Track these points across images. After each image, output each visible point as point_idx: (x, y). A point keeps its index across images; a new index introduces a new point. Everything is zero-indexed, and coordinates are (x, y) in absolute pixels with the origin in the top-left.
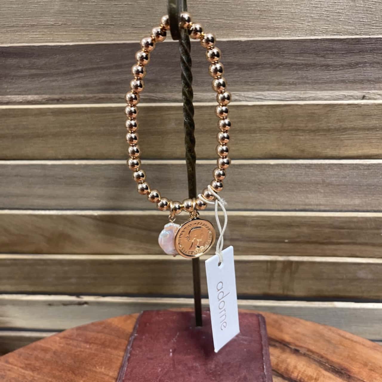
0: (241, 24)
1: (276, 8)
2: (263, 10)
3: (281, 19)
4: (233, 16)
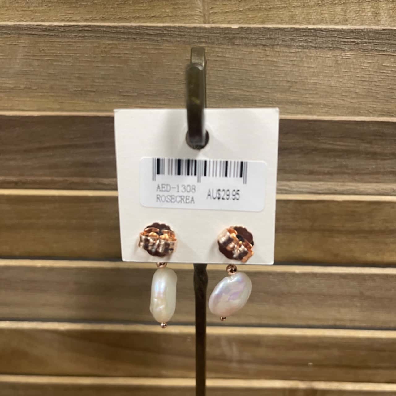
0: (264, 97)
1: (310, 80)
2: (294, 82)
3: (317, 94)
4: (254, 87)
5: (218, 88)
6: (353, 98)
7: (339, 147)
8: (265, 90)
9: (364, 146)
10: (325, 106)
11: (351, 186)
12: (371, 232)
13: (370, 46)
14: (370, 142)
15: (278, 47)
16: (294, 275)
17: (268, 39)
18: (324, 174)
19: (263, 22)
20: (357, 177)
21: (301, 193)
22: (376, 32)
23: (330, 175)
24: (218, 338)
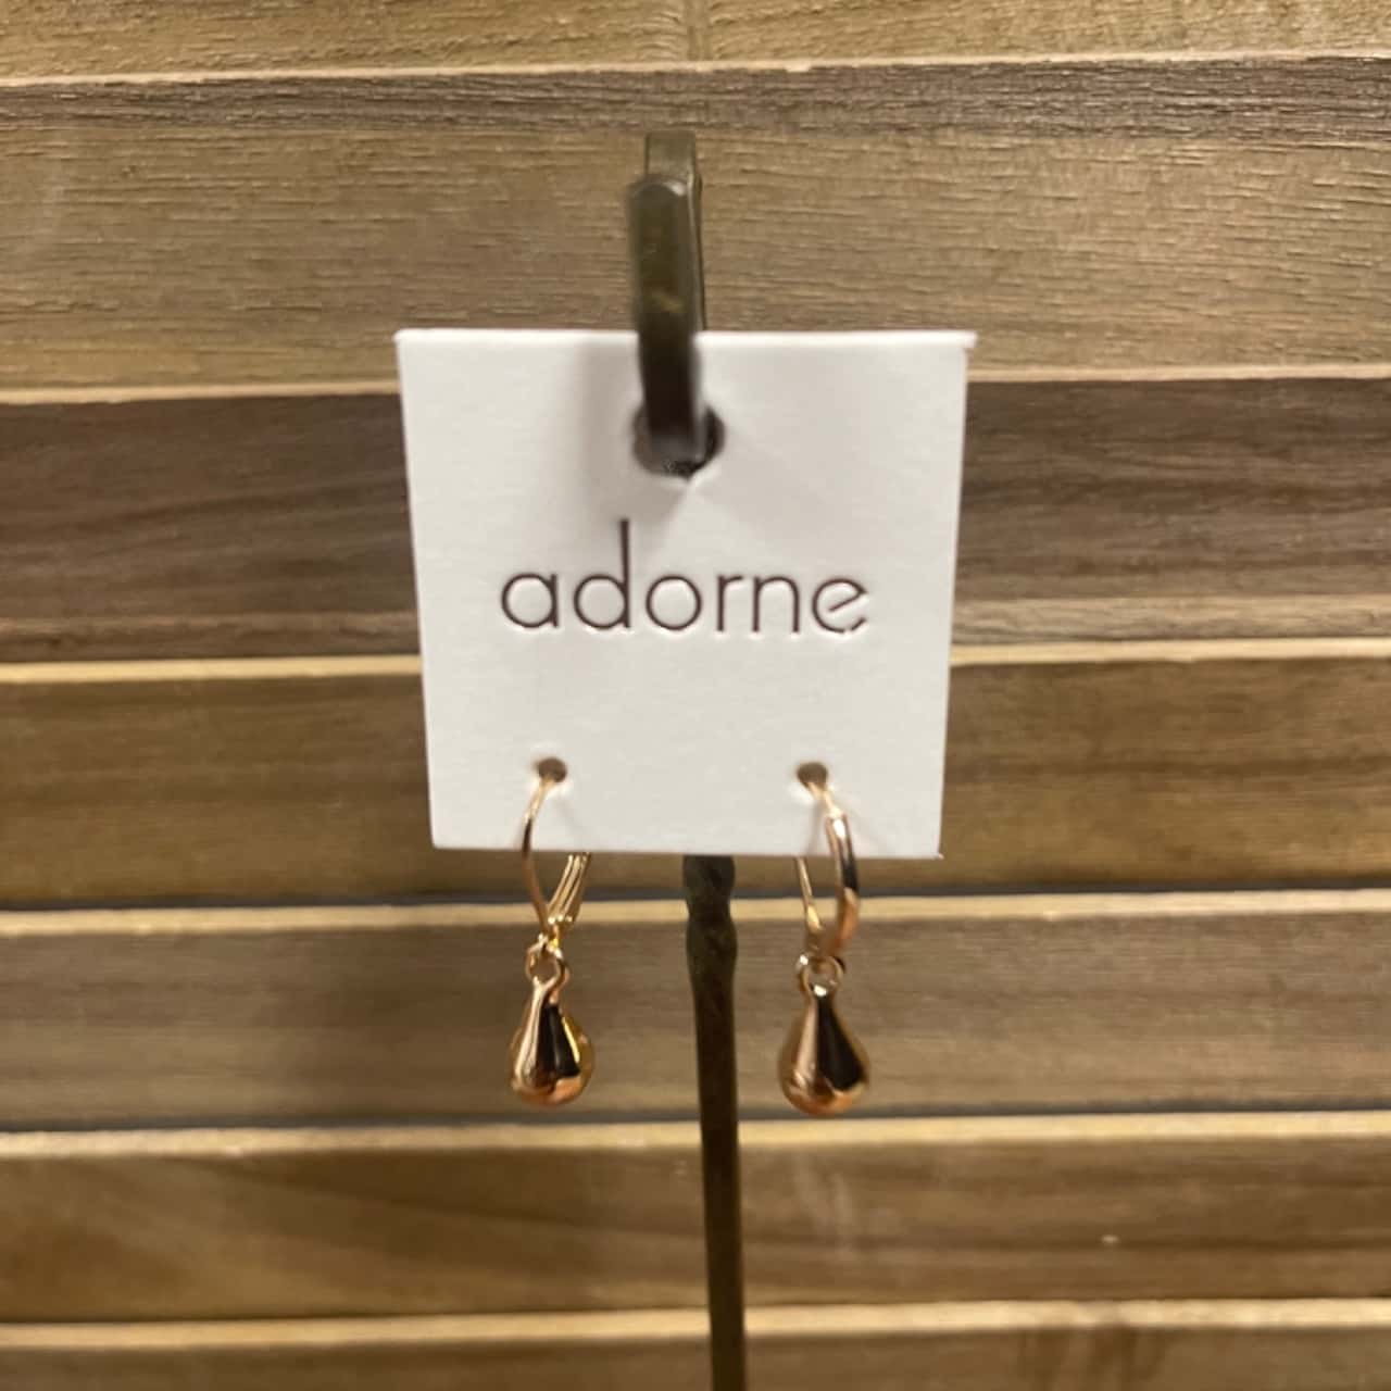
1: (1067, 243)
2: (1012, 251)
3: (1091, 291)
4: (872, 276)
5: (749, 284)
6: (1219, 302)
7: (1173, 474)
8: (910, 284)
9: (1261, 468)
10: (1123, 331)
11: (1225, 608)
12: (1302, 766)
13: (1266, 121)
14: (1282, 453)
15: (950, 132)
16: (1038, 926)
17: (912, 105)
18: (1130, 569)
19: (895, 50)
20: (1244, 578)
21: (1052, 638)
22: (1284, 69)
23: (1148, 572)
24: (782, 1163)
